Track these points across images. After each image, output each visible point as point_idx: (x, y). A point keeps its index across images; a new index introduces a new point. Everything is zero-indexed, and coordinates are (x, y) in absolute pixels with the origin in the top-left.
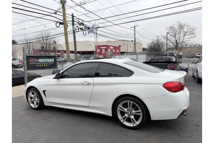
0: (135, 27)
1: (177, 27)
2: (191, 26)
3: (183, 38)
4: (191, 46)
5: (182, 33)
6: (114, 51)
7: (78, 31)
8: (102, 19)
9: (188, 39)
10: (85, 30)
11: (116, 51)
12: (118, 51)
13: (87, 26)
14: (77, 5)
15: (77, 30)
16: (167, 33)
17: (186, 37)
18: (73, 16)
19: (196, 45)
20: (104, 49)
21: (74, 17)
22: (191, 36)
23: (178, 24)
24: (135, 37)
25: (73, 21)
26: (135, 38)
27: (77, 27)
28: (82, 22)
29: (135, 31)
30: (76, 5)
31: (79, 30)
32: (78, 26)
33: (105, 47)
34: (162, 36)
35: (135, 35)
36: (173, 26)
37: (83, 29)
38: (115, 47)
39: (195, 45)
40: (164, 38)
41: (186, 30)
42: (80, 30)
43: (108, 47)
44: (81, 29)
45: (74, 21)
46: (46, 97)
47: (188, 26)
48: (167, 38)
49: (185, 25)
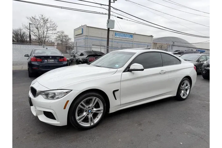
2: (54, 22)
3: (46, 32)
16: (30, 24)
23: (41, 16)
36: (33, 16)
39: (48, 41)
41: (49, 25)
46: (116, 99)
47: (51, 22)
48: (30, 30)
49: (47, 20)
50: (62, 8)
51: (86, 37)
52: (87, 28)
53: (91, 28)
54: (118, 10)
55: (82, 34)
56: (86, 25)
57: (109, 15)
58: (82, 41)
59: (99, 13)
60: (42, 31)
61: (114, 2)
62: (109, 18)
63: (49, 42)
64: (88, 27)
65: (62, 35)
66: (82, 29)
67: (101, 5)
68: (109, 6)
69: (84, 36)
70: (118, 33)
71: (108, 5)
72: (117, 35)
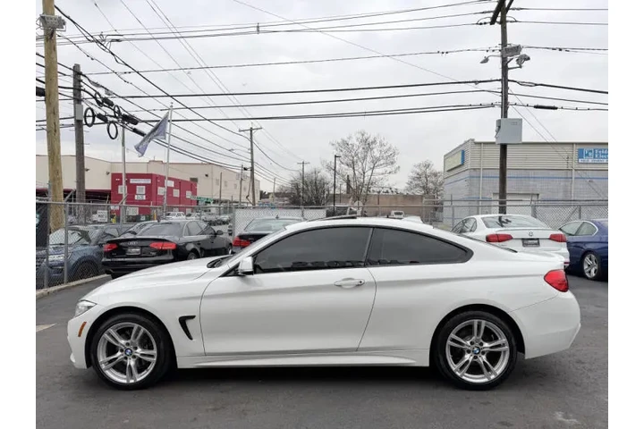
0: (251, 130)
1: (358, 143)
2: (388, 145)
3: (370, 171)
4: (379, 192)
5: (368, 159)
6: (176, 193)
7: (93, 123)
8: (168, 96)
9: (381, 176)
10: (113, 122)
11: (182, 193)
12: (189, 194)
13: (121, 110)
14: (90, 38)
15: (89, 120)
16: (336, 157)
17: (376, 170)
18: (77, 73)
19: (390, 191)
20: (143, 185)
21: (82, 78)
22: (389, 169)
23: (360, 136)
24: (252, 160)
25: (77, 89)
26: (252, 162)
27: (89, 111)
28: (107, 96)
29: (252, 142)
30: (85, 39)
31: (96, 118)
32: (92, 107)
33: (149, 181)
34: (323, 162)
35: (252, 153)
36: (346, 139)
37: (110, 119)
38: (179, 184)
39: (387, 192)
40: (329, 167)
41: (377, 154)
42: (97, 120)
43: (157, 180)
44: (100, 116)
45: (80, 90)
46: (191, 338)
47: (381, 145)
48: (335, 170)
49: (374, 142)
50: (365, 114)
51: (474, 174)
52: (478, 147)
53: (487, 147)
54: (536, 85)
55: (462, 165)
56: (473, 140)
57: (505, 106)
58: (463, 184)
59: (471, 107)
60: (360, 170)
61: (520, 67)
62: (505, 114)
63: (390, 193)
64: (480, 143)
65: (425, 172)
66: (463, 153)
67: (476, 82)
68: (505, 80)
69: (467, 172)
70: (592, 148)
71: (500, 78)
72: (587, 155)
